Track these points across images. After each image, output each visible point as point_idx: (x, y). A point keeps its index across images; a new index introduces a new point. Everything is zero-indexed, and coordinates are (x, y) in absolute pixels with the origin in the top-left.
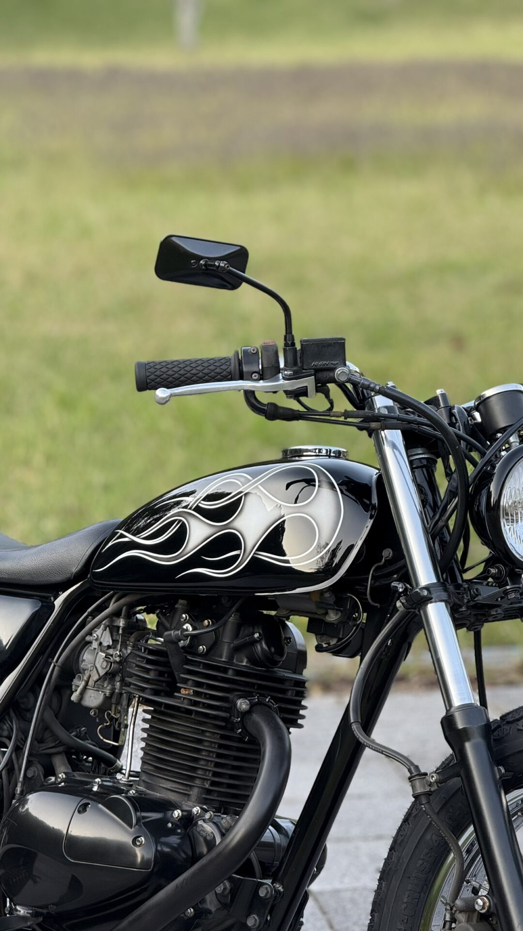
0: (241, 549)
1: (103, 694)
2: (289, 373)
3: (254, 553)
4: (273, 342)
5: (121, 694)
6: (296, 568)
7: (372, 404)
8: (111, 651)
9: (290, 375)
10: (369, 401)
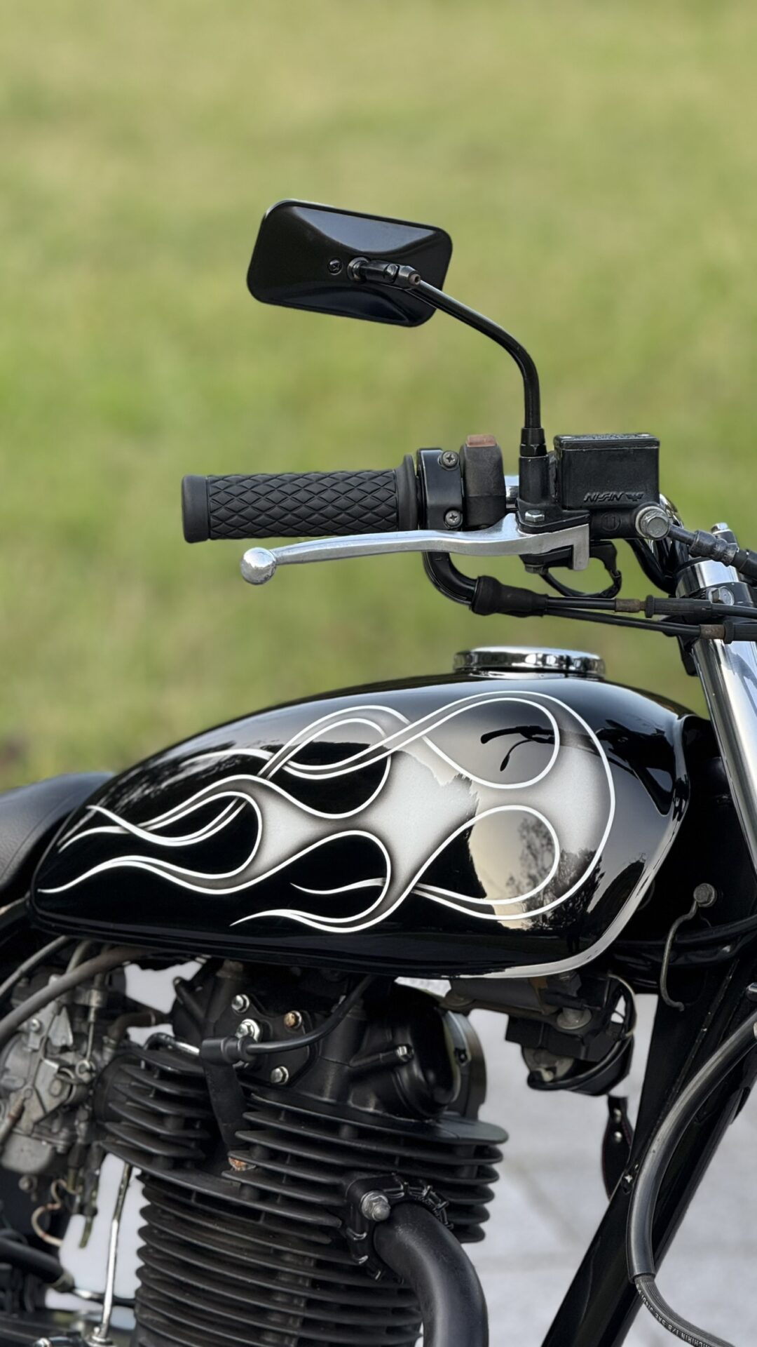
0: (384, 876)
1: (49, 1147)
2: (535, 516)
3: (415, 888)
4: (490, 442)
5: (87, 1147)
6: (505, 924)
7: (692, 578)
8: (69, 1058)
9: (538, 521)
10: (687, 572)
